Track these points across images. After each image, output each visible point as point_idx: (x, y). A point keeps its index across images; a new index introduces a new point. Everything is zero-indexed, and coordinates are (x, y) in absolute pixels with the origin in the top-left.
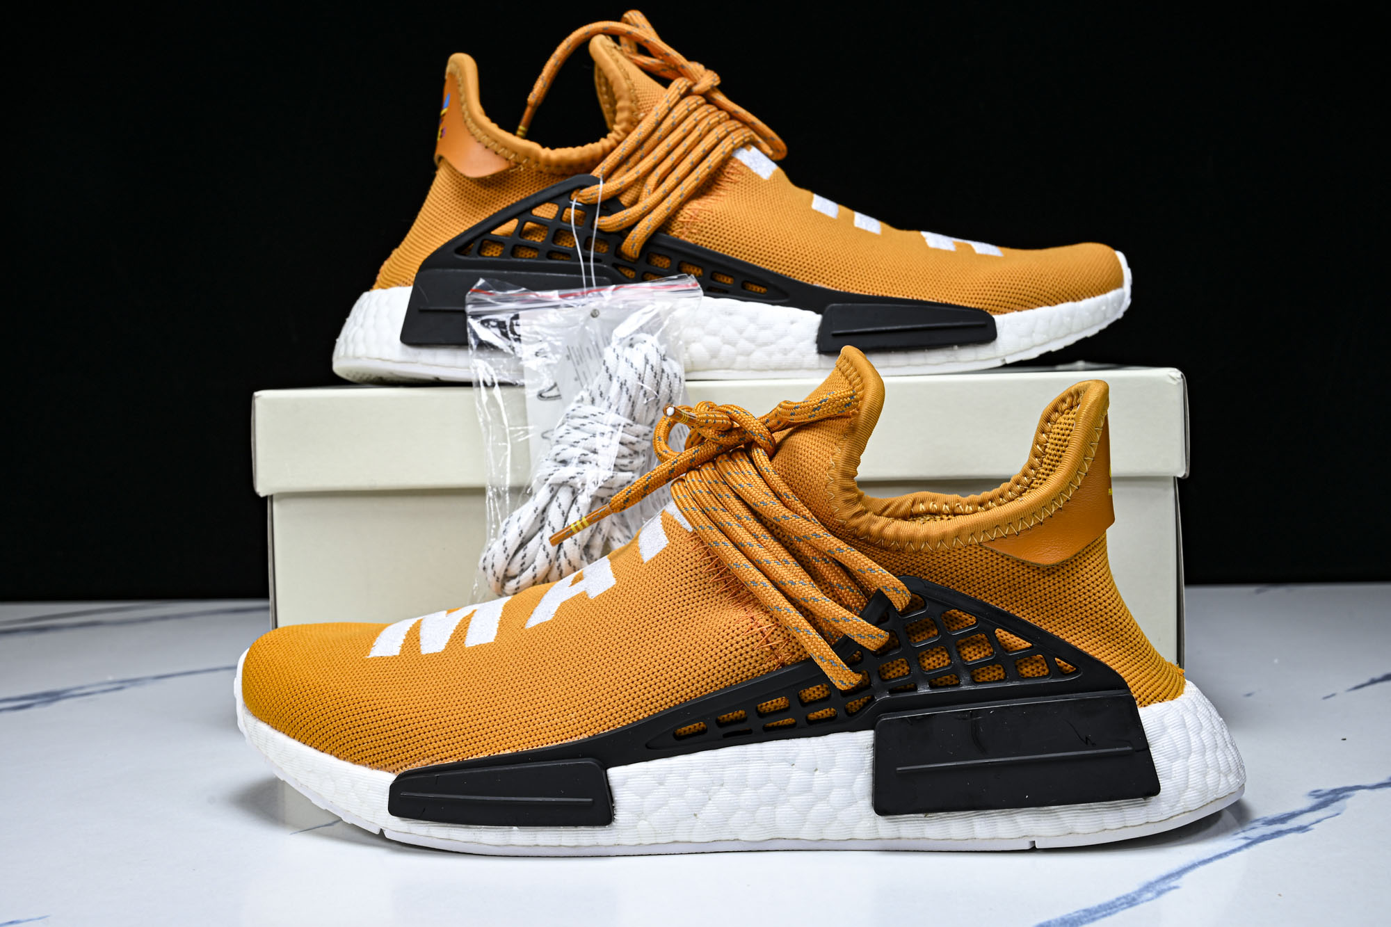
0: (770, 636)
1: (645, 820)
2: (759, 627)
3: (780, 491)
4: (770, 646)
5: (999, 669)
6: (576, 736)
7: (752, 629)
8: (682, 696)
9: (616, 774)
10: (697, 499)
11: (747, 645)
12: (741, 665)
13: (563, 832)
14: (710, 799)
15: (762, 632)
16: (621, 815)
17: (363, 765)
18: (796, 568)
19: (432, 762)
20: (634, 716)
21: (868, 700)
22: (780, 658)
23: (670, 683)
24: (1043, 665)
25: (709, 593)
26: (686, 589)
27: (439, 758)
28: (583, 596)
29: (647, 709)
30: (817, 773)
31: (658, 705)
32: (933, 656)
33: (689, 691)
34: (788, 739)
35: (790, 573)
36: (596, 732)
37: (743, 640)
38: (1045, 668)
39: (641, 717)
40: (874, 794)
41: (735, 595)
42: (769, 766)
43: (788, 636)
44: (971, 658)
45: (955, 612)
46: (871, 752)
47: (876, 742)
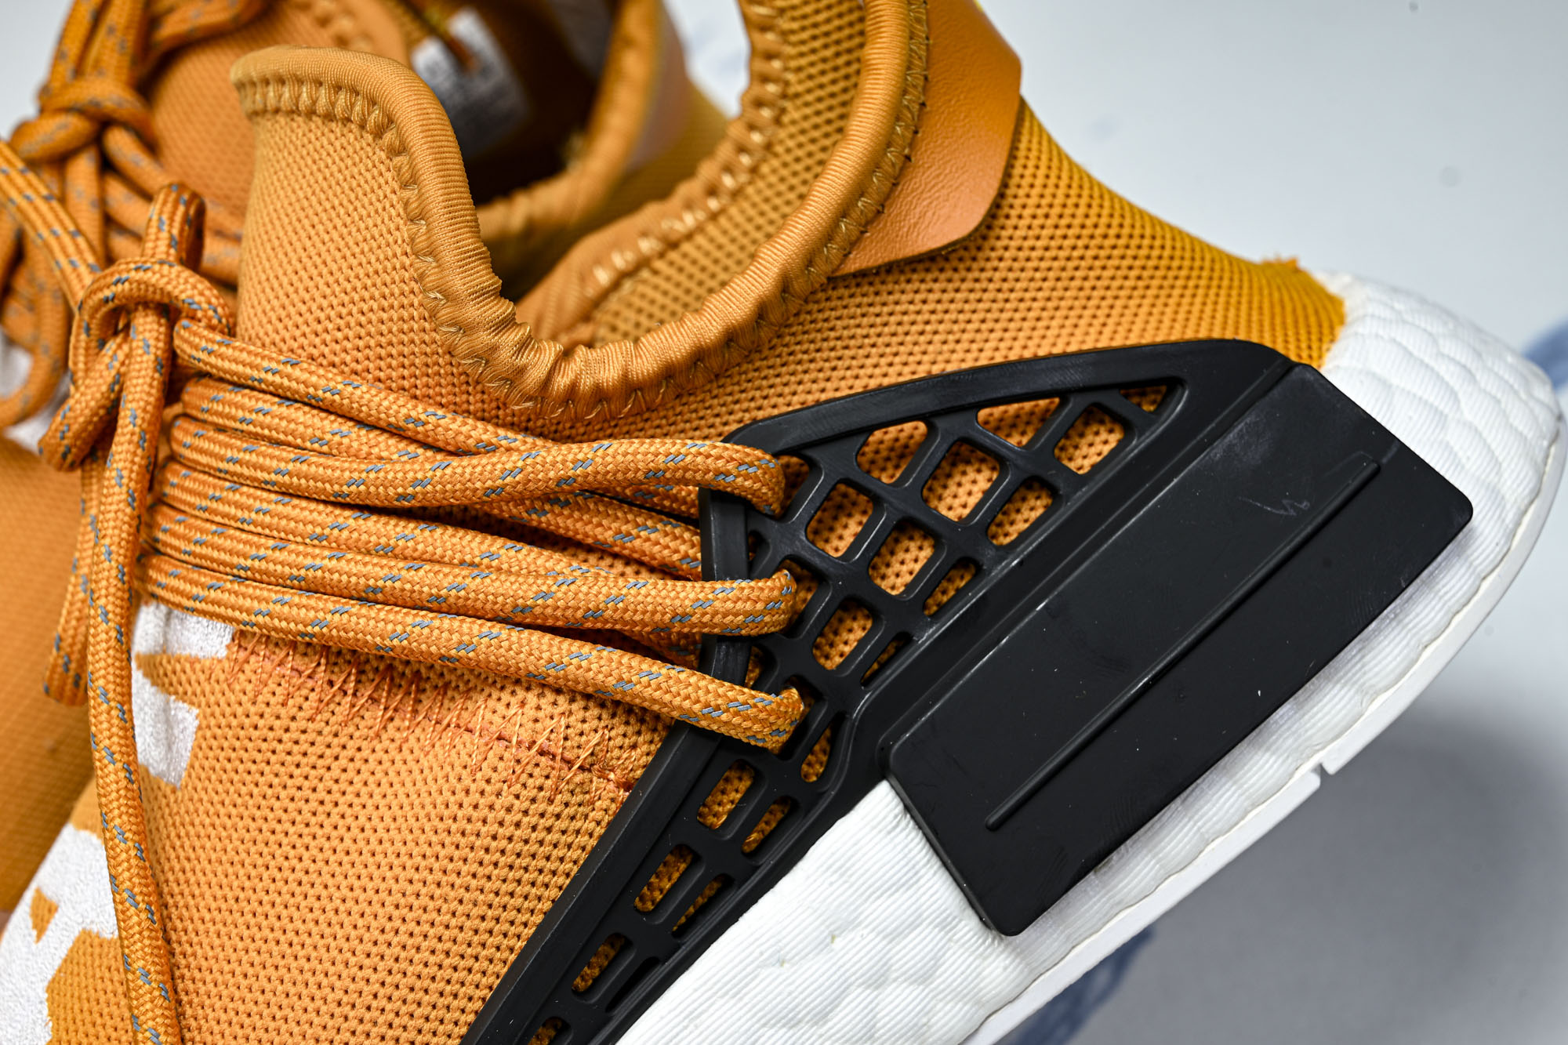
0: (565, 748)
2: (529, 748)
3: (392, 420)
4: (580, 767)
5: (1032, 486)
7: (518, 761)
10: (204, 563)
11: (533, 800)
15: (542, 753)
18: (520, 556)
21: (837, 724)
22: (615, 777)
24: (1102, 425)
25: (359, 749)
28: (87, 942)
30: (840, 943)
32: (893, 553)
34: (738, 922)
37: (515, 797)
38: (1110, 424)
40: (974, 900)
41: (415, 712)
42: (741, 999)
43: (600, 718)
44: (964, 506)
45: (878, 434)
46: (912, 823)
47: (904, 795)
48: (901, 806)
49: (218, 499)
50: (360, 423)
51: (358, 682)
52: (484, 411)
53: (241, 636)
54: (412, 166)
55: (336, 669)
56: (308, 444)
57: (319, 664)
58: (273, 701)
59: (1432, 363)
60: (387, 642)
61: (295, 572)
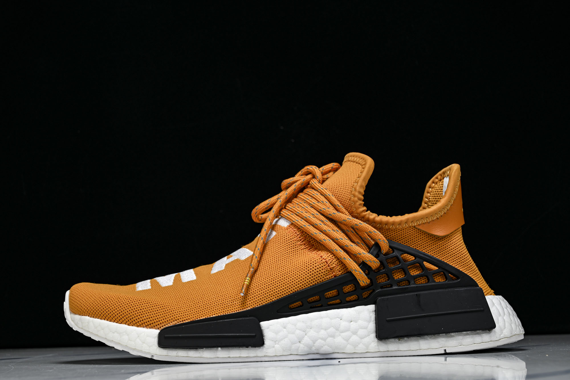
0: (330, 263)
1: (278, 344)
2: (324, 260)
3: (335, 204)
4: (330, 268)
5: (425, 278)
6: (245, 308)
7: (322, 261)
8: (291, 291)
9: (264, 324)
11: (320, 268)
12: (317, 276)
13: (242, 350)
14: (306, 335)
15: (326, 262)
16: (267, 342)
17: (142, 327)
19: (178, 322)
20: (271, 300)
21: (372, 291)
22: (334, 273)
23: (286, 285)
24: (443, 277)
25: (298, 249)
26: (287, 248)
27: (181, 321)
28: (238, 260)
29: (276, 296)
30: (352, 323)
31: (281, 295)
32: (397, 273)
33: (294, 288)
34: (338, 309)
35: (339, 235)
36: (254, 306)
37: (318, 265)
38: (444, 278)
39: (274, 300)
40: (377, 331)
41: (309, 249)
42: (331, 320)
43: (338, 263)
44: (413, 274)
45: (406, 255)
46: (375, 313)
47: (376, 308)
48: (375, 310)
49: (301, 203)
50: (330, 203)
51: (304, 240)
52: (350, 211)
53: (292, 224)
54: (358, 180)
55: (302, 236)
56: (321, 202)
57: (300, 234)
58: (290, 235)
59: (504, 308)
60: (313, 233)
61: (306, 216)
